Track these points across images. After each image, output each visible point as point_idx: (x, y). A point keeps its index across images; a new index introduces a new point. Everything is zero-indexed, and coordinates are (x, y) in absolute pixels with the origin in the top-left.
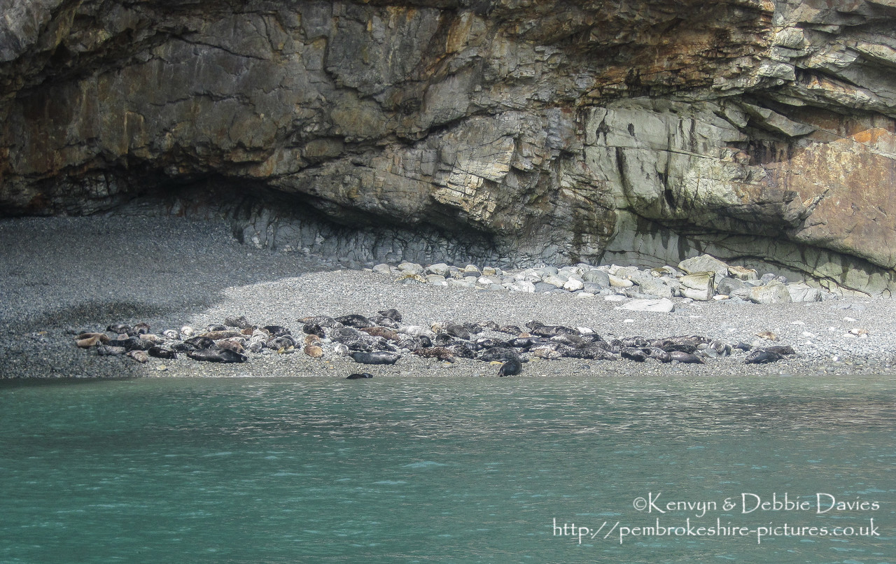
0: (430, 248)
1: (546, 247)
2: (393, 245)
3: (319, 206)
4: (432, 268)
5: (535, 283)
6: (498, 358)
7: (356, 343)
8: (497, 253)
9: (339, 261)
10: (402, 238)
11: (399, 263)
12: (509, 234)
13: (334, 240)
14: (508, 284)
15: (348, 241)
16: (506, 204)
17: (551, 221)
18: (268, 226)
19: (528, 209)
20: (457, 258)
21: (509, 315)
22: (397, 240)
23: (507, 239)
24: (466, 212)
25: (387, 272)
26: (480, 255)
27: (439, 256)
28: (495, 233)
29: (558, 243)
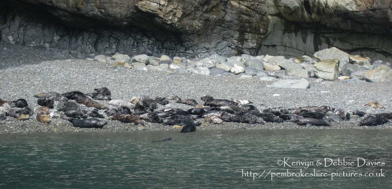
0: (136, 44)
1: (219, 43)
2: (109, 41)
3: (55, 14)
4: (137, 57)
5: (210, 68)
6: (179, 123)
7: (75, 113)
8: (183, 47)
9: (70, 53)
10: (115, 37)
11: (113, 54)
12: (192, 33)
13: (67, 38)
14: (190, 69)
15: (77, 39)
16: (189, 12)
17: (222, 24)
18: (20, 28)
19: (206, 15)
20: (155, 51)
21: (190, 91)
22: (112, 38)
23: (191, 37)
24: (160, 18)
25: (104, 61)
26: (172, 49)
27: (142, 49)
28: (182, 33)
29: (228, 40)
